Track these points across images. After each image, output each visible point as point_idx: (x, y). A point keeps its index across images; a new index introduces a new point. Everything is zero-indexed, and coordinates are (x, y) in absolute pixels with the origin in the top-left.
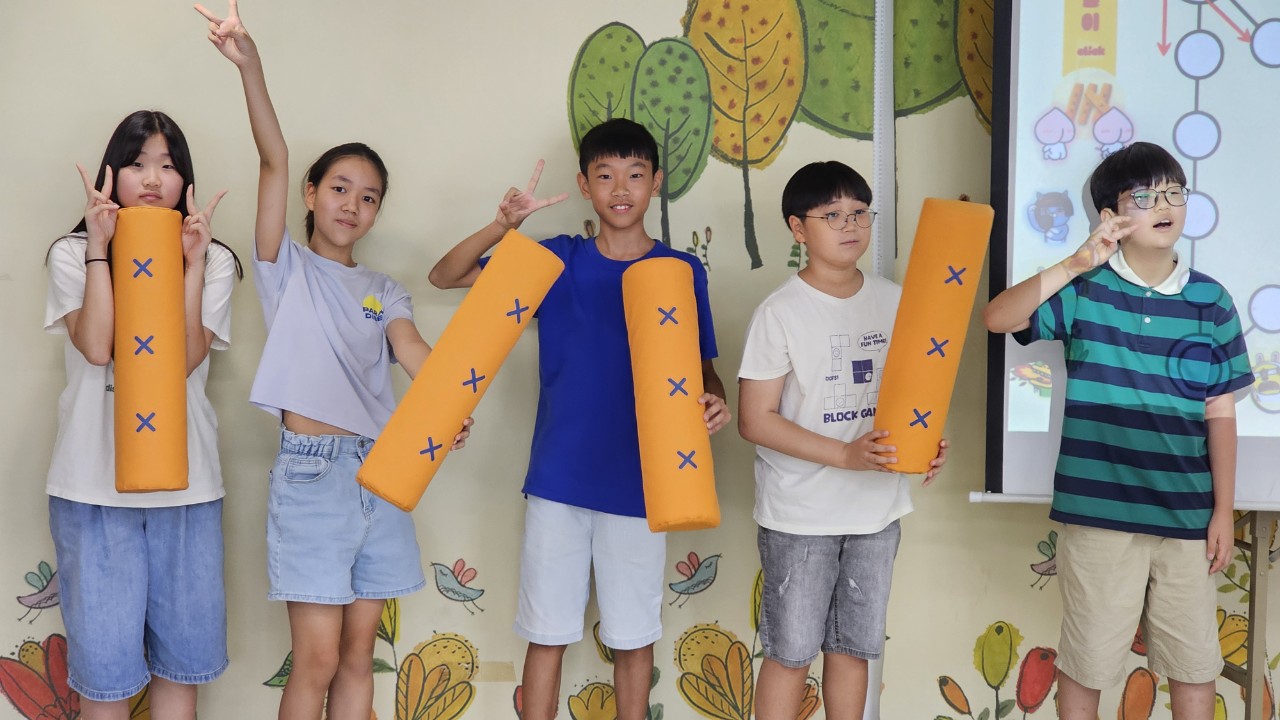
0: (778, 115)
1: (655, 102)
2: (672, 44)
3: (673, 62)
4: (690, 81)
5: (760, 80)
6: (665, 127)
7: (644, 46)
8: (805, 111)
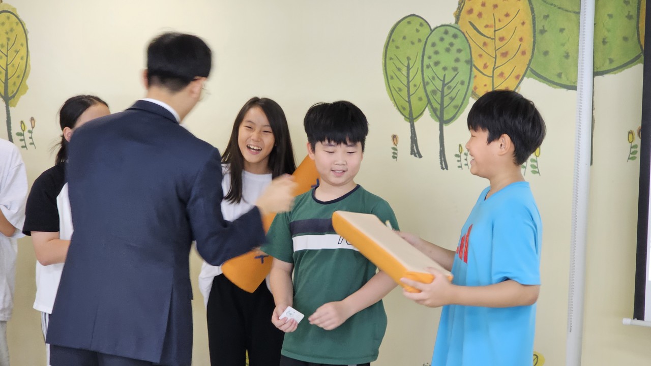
0: (515, 73)
1: (437, 64)
2: (448, 28)
3: (448, 39)
4: (459, 51)
5: (504, 51)
6: (442, 79)
7: (431, 29)
8: (532, 71)
